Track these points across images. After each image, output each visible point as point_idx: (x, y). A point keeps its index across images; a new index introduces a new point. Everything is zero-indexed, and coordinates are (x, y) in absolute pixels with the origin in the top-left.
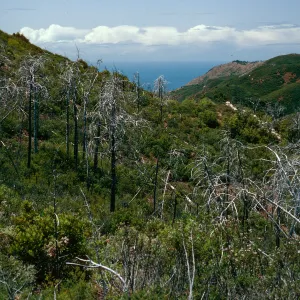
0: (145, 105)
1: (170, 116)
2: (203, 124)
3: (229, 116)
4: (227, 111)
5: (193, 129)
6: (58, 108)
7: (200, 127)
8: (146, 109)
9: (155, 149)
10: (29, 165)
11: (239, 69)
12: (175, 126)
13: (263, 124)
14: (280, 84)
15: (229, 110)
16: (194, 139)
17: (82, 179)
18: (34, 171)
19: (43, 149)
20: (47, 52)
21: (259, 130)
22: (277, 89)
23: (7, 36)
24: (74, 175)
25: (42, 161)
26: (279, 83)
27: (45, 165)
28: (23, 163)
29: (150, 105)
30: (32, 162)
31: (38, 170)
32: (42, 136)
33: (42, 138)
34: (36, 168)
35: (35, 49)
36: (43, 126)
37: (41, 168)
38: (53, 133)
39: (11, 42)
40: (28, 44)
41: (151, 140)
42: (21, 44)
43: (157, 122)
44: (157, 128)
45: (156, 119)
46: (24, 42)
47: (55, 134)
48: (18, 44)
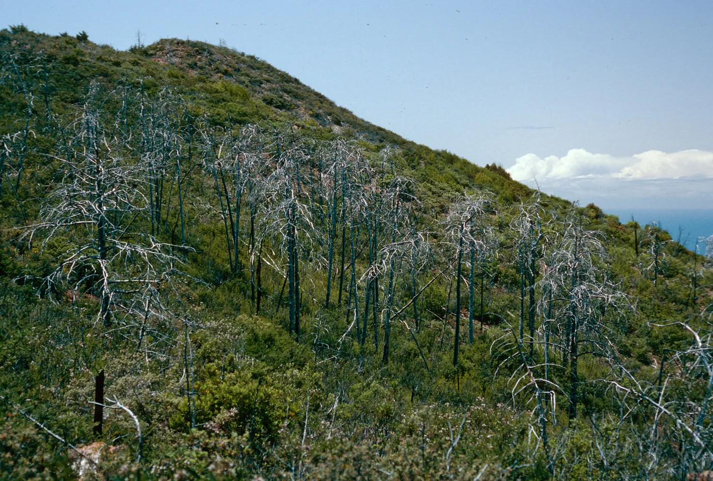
0: (670, 277)
1: (712, 295)
8: (671, 283)
10: (455, 362)
18: (463, 369)
19: (483, 338)
23: (477, 170)
25: (476, 357)
27: (481, 362)
28: (447, 358)
29: (679, 275)
30: (461, 357)
31: (469, 369)
32: (489, 319)
33: (489, 322)
34: (466, 365)
35: (518, 189)
36: (493, 305)
37: (474, 366)
38: (508, 315)
39: (479, 178)
40: (507, 181)
41: (673, 333)
42: (497, 181)
43: (686, 304)
44: (686, 313)
45: (685, 299)
46: (502, 177)
47: (511, 317)
48: (490, 181)
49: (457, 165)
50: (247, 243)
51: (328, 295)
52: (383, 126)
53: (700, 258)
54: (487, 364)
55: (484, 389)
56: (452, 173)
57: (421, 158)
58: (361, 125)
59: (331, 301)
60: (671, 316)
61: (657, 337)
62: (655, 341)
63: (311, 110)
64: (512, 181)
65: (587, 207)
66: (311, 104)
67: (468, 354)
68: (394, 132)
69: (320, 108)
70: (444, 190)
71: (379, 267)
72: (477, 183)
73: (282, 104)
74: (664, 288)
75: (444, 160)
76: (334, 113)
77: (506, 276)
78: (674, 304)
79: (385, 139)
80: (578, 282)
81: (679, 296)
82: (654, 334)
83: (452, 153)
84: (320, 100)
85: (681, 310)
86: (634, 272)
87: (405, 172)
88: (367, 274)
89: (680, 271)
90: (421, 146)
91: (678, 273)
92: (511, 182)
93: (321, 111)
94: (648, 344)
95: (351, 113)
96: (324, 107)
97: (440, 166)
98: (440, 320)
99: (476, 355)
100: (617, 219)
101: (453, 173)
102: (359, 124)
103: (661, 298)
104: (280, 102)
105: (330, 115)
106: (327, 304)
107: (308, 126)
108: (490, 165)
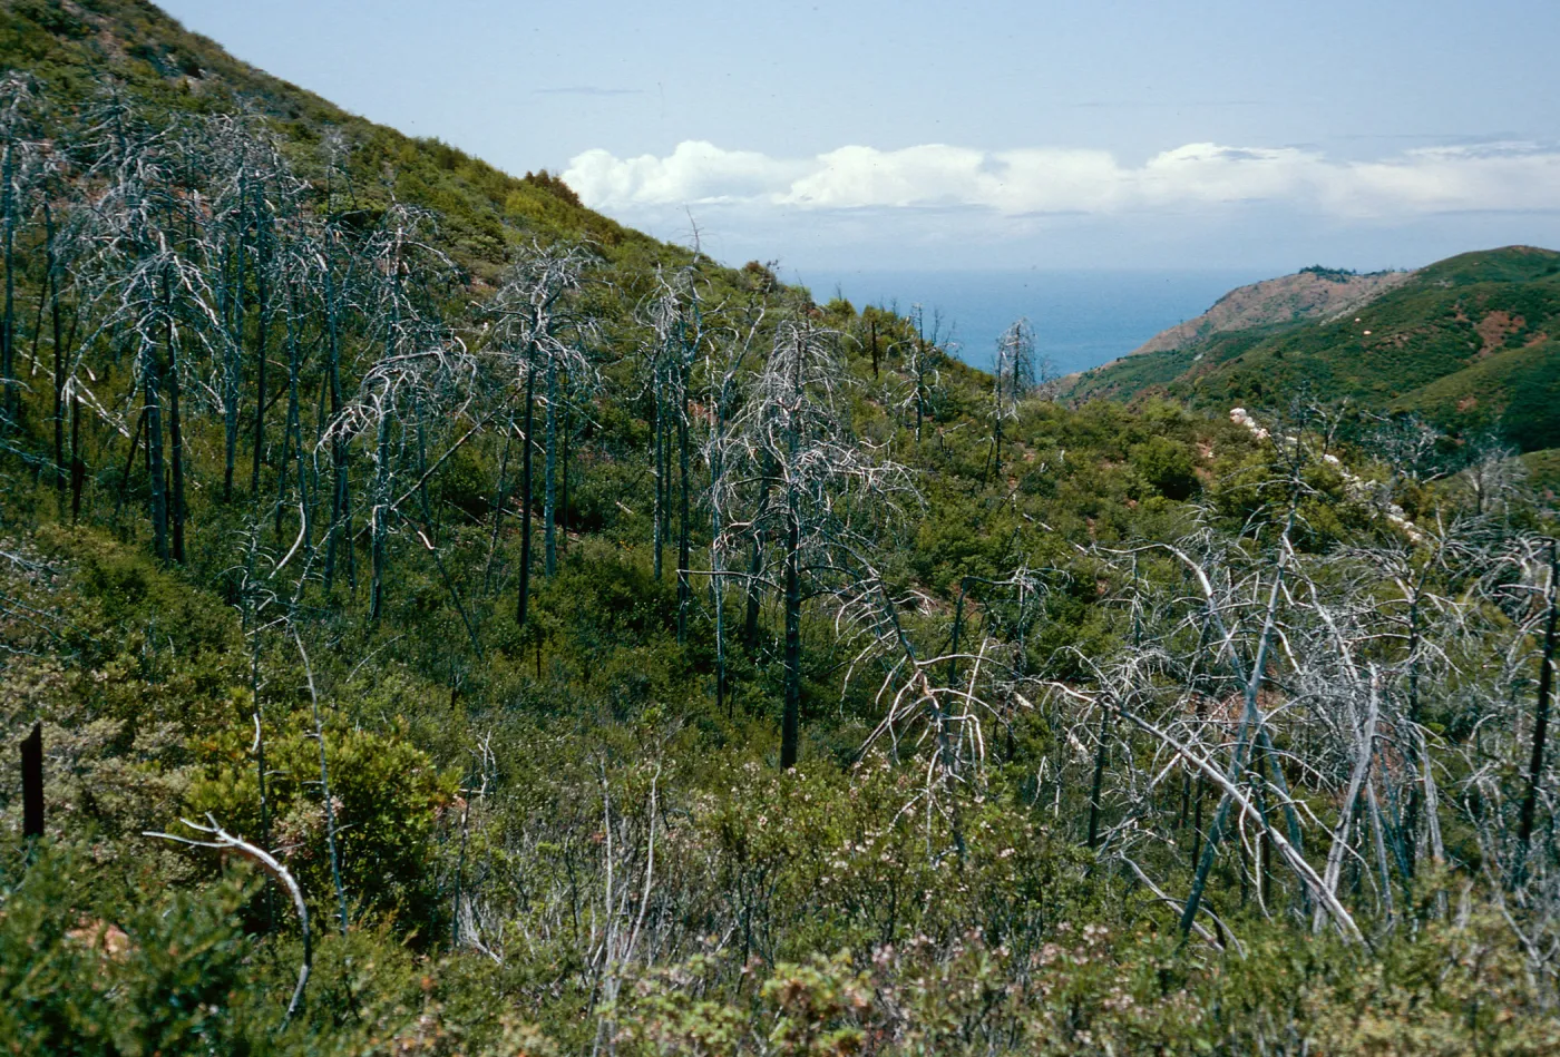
0: (944, 420)
1: (1031, 456)
2: (1144, 485)
3: (1238, 457)
4: (1234, 439)
5: (1108, 502)
6: (638, 425)
7: (1134, 494)
8: (949, 434)
9: (971, 567)
10: (521, 616)
11: (1325, 297)
12: (1046, 489)
13: (1357, 485)
14: (1465, 354)
15: (1240, 438)
16: (1112, 534)
17: (703, 664)
18: (539, 634)
19: (577, 562)
20: (637, 236)
21: (1341, 507)
22: (1456, 368)
23: (508, 184)
24: (675, 648)
25: (566, 604)
26: (1462, 348)
27: (577, 615)
28: (503, 608)
29: (964, 416)
30: (533, 603)
31: (552, 632)
32: (579, 518)
33: (579, 527)
34: (545, 624)
35: (598, 227)
36: (588, 487)
37: (562, 624)
38: (619, 510)
39: (514, 203)
40: (574, 210)
41: (959, 539)
42: (551, 210)
43: (982, 477)
44: (983, 497)
45: (979, 467)
46: (561, 201)
47: (625, 514)
48: (539, 211)
49: (463, 174)
50: (26, 352)
51: (229, 472)
52: (294, 82)
53: (976, 375)
54: (589, 619)
55: (587, 676)
56: (455, 191)
57: (385, 155)
58: (246, 78)
59: (235, 485)
60: (954, 503)
61: (927, 550)
62: (923, 559)
63: (129, 38)
64: (584, 210)
65: (745, 270)
66: (128, 25)
67: (546, 598)
68: (318, 94)
69: (149, 35)
70: (459, 230)
71: (365, 410)
72: (509, 212)
73: (60, 21)
74: (936, 444)
75: (434, 160)
76: (182, 48)
77: (609, 425)
78: (956, 477)
79: (300, 109)
80: (802, 442)
81: (968, 461)
82: (921, 545)
83: (452, 145)
84: (147, 16)
85: (972, 490)
86: (872, 412)
87: (370, 189)
88: (339, 427)
89: (966, 408)
90: (382, 129)
91: (960, 413)
92: (580, 213)
93: (152, 42)
94: (912, 566)
95: (220, 47)
96: (157, 32)
97: (428, 175)
98: (478, 525)
99: (566, 600)
100: (806, 295)
101: (458, 191)
102: (240, 75)
103: (932, 466)
104: (55, 17)
105: (173, 50)
106: (228, 491)
107: (141, 78)
108: (534, 175)
